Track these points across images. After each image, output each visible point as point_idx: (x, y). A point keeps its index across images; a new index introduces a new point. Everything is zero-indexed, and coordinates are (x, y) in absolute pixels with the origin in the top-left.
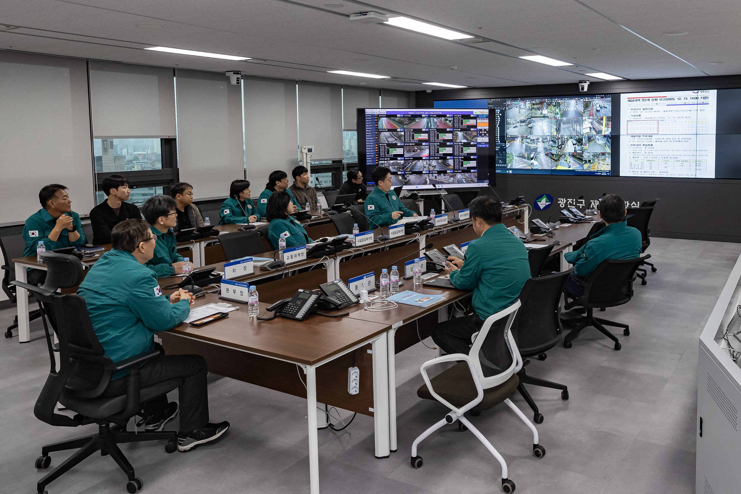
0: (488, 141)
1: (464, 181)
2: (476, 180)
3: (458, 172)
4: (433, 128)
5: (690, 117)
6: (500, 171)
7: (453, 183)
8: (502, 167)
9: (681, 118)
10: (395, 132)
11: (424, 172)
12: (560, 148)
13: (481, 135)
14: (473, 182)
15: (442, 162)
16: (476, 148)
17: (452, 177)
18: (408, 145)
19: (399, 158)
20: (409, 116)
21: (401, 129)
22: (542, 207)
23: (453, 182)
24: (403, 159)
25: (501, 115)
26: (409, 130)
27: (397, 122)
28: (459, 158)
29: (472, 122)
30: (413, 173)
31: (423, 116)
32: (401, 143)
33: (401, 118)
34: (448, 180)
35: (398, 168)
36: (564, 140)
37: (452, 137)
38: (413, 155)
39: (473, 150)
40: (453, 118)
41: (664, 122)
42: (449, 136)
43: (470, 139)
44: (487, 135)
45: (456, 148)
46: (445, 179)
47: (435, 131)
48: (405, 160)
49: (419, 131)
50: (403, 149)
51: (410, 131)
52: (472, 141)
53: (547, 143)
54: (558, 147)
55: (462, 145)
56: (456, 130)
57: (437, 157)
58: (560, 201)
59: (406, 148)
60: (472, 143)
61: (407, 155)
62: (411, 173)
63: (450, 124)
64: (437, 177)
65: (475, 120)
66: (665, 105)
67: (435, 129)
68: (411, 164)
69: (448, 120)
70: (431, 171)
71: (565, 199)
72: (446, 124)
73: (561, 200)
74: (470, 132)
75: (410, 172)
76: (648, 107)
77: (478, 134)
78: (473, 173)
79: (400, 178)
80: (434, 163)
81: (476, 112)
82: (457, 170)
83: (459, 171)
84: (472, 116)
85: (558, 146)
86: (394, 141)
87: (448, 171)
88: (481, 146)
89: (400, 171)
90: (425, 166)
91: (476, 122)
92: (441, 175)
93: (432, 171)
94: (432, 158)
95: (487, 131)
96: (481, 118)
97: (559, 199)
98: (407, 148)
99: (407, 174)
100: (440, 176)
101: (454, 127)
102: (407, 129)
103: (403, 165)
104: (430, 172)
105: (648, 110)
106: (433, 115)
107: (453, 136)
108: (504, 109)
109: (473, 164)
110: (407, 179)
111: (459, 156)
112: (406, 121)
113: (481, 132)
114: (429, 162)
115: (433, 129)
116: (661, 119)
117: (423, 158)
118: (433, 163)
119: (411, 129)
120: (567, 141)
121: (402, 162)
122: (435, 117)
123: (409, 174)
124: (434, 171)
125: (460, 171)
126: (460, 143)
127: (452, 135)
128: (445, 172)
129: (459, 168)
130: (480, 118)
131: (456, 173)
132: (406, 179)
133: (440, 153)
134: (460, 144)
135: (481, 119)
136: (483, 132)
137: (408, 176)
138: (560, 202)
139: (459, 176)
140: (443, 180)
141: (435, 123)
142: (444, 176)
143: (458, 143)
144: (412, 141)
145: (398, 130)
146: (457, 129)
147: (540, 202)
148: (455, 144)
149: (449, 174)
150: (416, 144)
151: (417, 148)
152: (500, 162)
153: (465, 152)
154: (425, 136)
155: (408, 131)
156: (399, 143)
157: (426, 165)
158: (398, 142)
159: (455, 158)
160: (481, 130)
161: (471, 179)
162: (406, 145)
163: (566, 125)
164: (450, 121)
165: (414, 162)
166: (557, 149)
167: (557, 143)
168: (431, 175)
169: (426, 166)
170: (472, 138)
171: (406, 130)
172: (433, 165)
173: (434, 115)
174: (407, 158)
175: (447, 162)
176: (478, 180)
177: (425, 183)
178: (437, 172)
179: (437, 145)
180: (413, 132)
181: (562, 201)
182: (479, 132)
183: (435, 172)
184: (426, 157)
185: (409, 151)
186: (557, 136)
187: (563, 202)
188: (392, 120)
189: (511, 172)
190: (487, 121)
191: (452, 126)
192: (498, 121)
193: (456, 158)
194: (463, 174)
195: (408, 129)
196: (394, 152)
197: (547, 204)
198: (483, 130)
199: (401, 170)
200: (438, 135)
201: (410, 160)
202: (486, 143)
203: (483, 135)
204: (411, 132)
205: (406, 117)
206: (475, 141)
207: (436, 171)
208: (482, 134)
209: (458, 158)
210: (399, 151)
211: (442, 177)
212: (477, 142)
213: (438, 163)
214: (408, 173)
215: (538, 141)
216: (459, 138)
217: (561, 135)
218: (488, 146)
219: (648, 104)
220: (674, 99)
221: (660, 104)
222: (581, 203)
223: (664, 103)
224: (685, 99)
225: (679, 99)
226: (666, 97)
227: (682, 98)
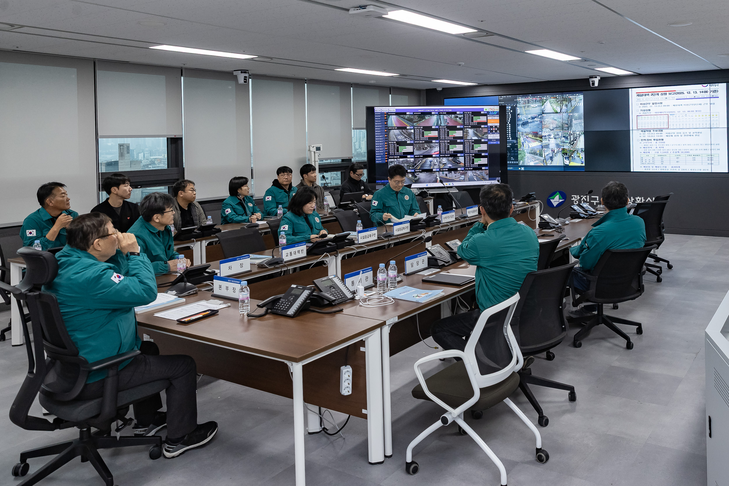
0: (499, 138)
1: (475, 179)
2: (487, 177)
3: (469, 170)
4: (443, 125)
5: (700, 111)
6: (512, 168)
7: (464, 180)
8: (514, 164)
9: (691, 112)
10: (404, 129)
11: (434, 170)
12: (572, 144)
13: (492, 131)
14: (484, 179)
15: (452, 160)
16: (487, 145)
17: (463, 174)
18: (418, 143)
19: (408, 156)
20: (419, 113)
21: (410, 126)
22: (555, 204)
23: (464, 179)
24: (413, 156)
25: (511, 111)
26: (419, 128)
27: (407, 120)
28: (469, 156)
29: (483, 119)
30: (424, 171)
31: (433, 113)
32: (411, 141)
33: (411, 116)
34: (459, 177)
35: (407, 166)
36: (576, 135)
37: (462, 134)
38: (423, 153)
39: (484, 147)
40: (463, 115)
41: (674, 116)
42: (459, 134)
43: (481, 136)
44: (498, 131)
45: (467, 145)
46: (456, 176)
47: (445, 128)
48: (415, 158)
49: (429, 129)
50: (412, 147)
51: (419, 129)
52: (483, 138)
53: (559, 139)
55: (473, 142)
56: (466, 127)
57: (448, 154)
58: (574, 198)
59: (416, 146)
60: (483, 140)
61: (416, 153)
62: (421, 171)
63: (460, 121)
64: (448, 175)
65: (486, 117)
66: (674, 99)
67: (445, 126)
68: (421, 162)
69: (458, 117)
70: (441, 169)
71: (578, 196)
72: (456, 121)
73: (575, 197)
74: (480, 129)
75: (420, 170)
76: (657, 102)
77: (489, 130)
78: (484, 171)
79: (410, 176)
80: (444, 160)
81: (487, 109)
82: (468, 168)
83: (470, 169)
84: (482, 113)
85: (570, 142)
86: (403, 139)
87: (459, 169)
88: (492, 143)
89: (410, 169)
90: (435, 163)
91: (487, 119)
92: (451, 173)
93: (443, 169)
94: (442, 156)
95: (498, 128)
96: (492, 115)
97: (572, 196)
98: (417, 146)
99: (418, 172)
100: (451, 174)
101: (464, 124)
102: (417, 127)
103: (413, 163)
104: (441, 170)
105: (657, 105)
106: (443, 112)
107: (463, 133)
108: (515, 106)
109: (484, 161)
110: (417, 177)
111: (470, 153)
112: (415, 118)
113: (492, 129)
114: (440, 159)
115: (443, 126)
116: (671, 113)
117: (433, 156)
118: (443, 161)
119: (421, 127)
120: (579, 136)
121: (412, 160)
122: (445, 114)
123: (419, 172)
125: (471, 169)
126: (470, 140)
127: (463, 132)
128: (455, 170)
129: (470, 165)
130: (490, 115)
131: (466, 170)
132: (416, 177)
133: (450, 150)
134: (470, 142)
135: (491, 116)
136: (494, 129)
137: (418, 174)
138: (574, 199)
139: (470, 173)
140: (454, 178)
141: (445, 121)
142: (455, 173)
143: (469, 140)
144: (422, 138)
145: (408, 128)
146: (468, 126)
147: (554, 199)
148: (465, 141)
149: (460, 172)
150: (426, 142)
151: (427, 145)
152: (512, 159)
153: (476, 149)
154: (435, 134)
155: (418, 128)
156: (409, 141)
157: (436, 162)
158: (408, 140)
159: (465, 155)
160: (492, 127)
161: (483, 176)
162: (416, 143)
163: (578, 121)
164: (460, 118)
165: (424, 160)
166: (570, 145)
167: (569, 139)
168: (441, 173)
169: (436, 163)
170: (483, 135)
171: (416, 128)
172: (443, 163)
173: (444, 112)
174: (417, 155)
175: (457, 160)
176: (489, 177)
177: (436, 181)
178: (447, 170)
179: (447, 142)
180: (423, 129)
181: (576, 198)
182: (490, 129)
183: (445, 170)
184: (436, 155)
185: (419, 149)
186: (569, 132)
187: (577, 198)
188: (402, 117)
189: (523, 169)
190: (497, 118)
191: (463, 123)
192: (509, 118)
193: (467, 155)
194: (474, 171)
195: (418, 127)
196: (404, 150)
197: (561, 201)
198: (494, 127)
199: (411, 168)
200: (448, 132)
201: (420, 157)
202: (497, 140)
203: (494, 132)
204: (420, 129)
205: (416, 114)
206: (486, 138)
207: (447, 169)
208: (493, 131)
209: (468, 156)
210: (409, 149)
211: (452, 175)
212: (487, 139)
213: (448, 160)
214: (418, 171)
215: (550, 137)
216: (469, 135)
217: (573, 131)
218: (499, 142)
219: (657, 98)
220: (683, 93)
221: (670, 98)
222: (595, 199)
223: (673, 97)
224: (695, 92)
225: (688, 93)
226: (675, 91)
227: (692, 92)
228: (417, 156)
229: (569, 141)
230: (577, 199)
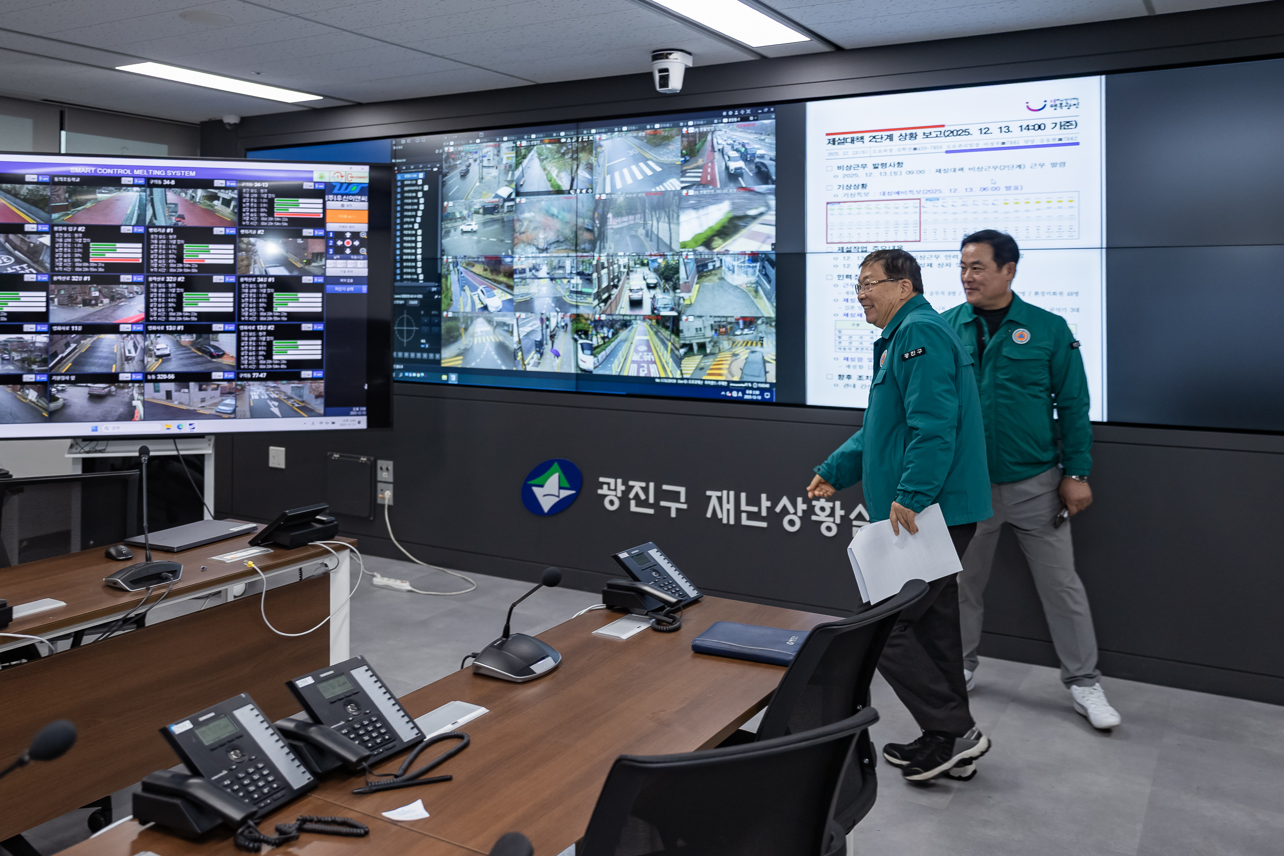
0: (364, 272)
1: (276, 411)
2: (319, 405)
3: (252, 379)
4: (163, 224)
5: (1020, 188)
6: (422, 374)
7: (233, 415)
8: (428, 361)
9: (990, 192)
10: (15, 233)
11: (123, 377)
12: (605, 301)
13: (340, 251)
14: (309, 412)
15: (193, 344)
16: (320, 295)
17: (230, 393)
18: (66, 282)
19: (27, 327)
20: (74, 179)
21: (38, 224)
22: (547, 504)
23: (234, 412)
24: (44, 328)
25: (426, 188)
26: (70, 229)
27: (25, 200)
28: (256, 331)
29: (309, 207)
30: (83, 379)
31: (125, 181)
32: (39, 273)
33: (41, 187)
34: (216, 404)
35: (23, 360)
36: (616, 270)
37: (232, 256)
38: (83, 318)
39: (311, 302)
40: (236, 191)
41: (940, 203)
42: (221, 254)
43: (299, 265)
44: (363, 251)
45: (248, 294)
46: (203, 400)
47: (170, 234)
48: (51, 332)
49: (111, 234)
50: (44, 294)
51: (73, 232)
52: (308, 274)
53: (565, 281)
54: (598, 296)
55: (269, 285)
56: (247, 232)
57: (176, 323)
58: (605, 487)
59: (59, 291)
60: (306, 280)
61: (59, 316)
62: (73, 378)
63: (227, 213)
64: (175, 395)
65: (321, 201)
66: (939, 150)
67: (170, 227)
68: (75, 349)
69: (217, 198)
70: (151, 374)
71: (619, 481)
72: (211, 212)
73: (608, 484)
74: (300, 241)
75: (70, 375)
76: (888, 160)
77: (331, 247)
78: (308, 383)
79: (32, 395)
80: (163, 344)
81: (324, 173)
82: (251, 371)
83: (256, 375)
84: (308, 186)
85: (598, 292)
86: (10, 266)
87: (216, 375)
88: (338, 289)
89: (31, 372)
90: (127, 354)
91: (324, 208)
92: (188, 387)
93: (156, 373)
94: (154, 328)
95: (362, 241)
96: (343, 195)
97: (602, 479)
98: (62, 292)
99: (61, 382)
100: (186, 390)
101: (240, 224)
102: (63, 225)
103: (46, 349)
104: (149, 377)
105: (889, 170)
106: (162, 179)
107: (235, 254)
108: (435, 169)
109: (311, 350)
110: (57, 399)
111: (258, 322)
112: (58, 196)
113: (339, 243)
114: (145, 340)
115: (162, 227)
116: (929, 196)
117: (123, 328)
118: (158, 347)
119: (78, 226)
120: (628, 274)
121: (42, 339)
122: (170, 186)
123: (65, 382)
124: (163, 373)
125: (261, 376)
126: (261, 276)
127: (235, 249)
128: (203, 378)
129: (258, 364)
130: (337, 194)
131: (244, 379)
132: (53, 399)
133: (185, 309)
134: (261, 283)
135: (339, 197)
136: (348, 243)
137: (63, 391)
138: (604, 491)
139: (256, 392)
140: (196, 406)
141: (172, 208)
142: (201, 389)
143: (256, 276)
144: (82, 267)
145: (28, 228)
146: (253, 229)
147: (542, 486)
148: (242, 280)
149: (218, 385)
150: (97, 279)
151: (100, 291)
152: (423, 344)
153: (280, 309)
154: (131, 252)
155: (67, 232)
156: (31, 273)
157: (133, 350)
158: (27, 271)
159: (242, 328)
160: (340, 235)
161: (303, 402)
162: (59, 282)
163: (625, 219)
164: (226, 203)
165: (88, 342)
166: (596, 302)
167: (595, 282)
168: (149, 387)
169: (133, 354)
170: (309, 263)
171: (60, 229)
172: (158, 353)
173: (167, 179)
174: (62, 325)
175: (212, 343)
176: (327, 405)
177: (129, 415)
178: (172, 377)
179: (177, 282)
180: (85, 235)
181: (612, 487)
182: (335, 243)
183: (164, 377)
184: (132, 324)
185: (69, 302)
186: (596, 258)
187: (615, 490)
188: (8, 192)
189: (453, 378)
190: (361, 205)
191: (235, 218)
192: (418, 209)
193: (246, 328)
194: (271, 384)
195: (68, 226)
196: (10, 304)
197: (565, 493)
198: (348, 235)
199: (35, 367)
200: (180, 248)
201: (70, 332)
202: (357, 280)
203: (348, 251)
204: (76, 235)
205: (60, 183)
206: (318, 271)
207: (171, 373)
208: (343, 248)
209: (252, 331)
210: (33, 301)
211: (190, 396)
212: (324, 275)
213: (178, 344)
214: (63, 378)
215: (537, 274)
216: (257, 261)
217: (608, 255)
218: (364, 289)
219: (888, 148)
220: (966, 132)
221: (925, 148)
222: (675, 497)
223: (936, 145)
224: (1004, 130)
225: (984, 131)
226: (943, 126)
227: (994, 129)
228: (59, 328)
229: (595, 290)
230: (614, 493)
